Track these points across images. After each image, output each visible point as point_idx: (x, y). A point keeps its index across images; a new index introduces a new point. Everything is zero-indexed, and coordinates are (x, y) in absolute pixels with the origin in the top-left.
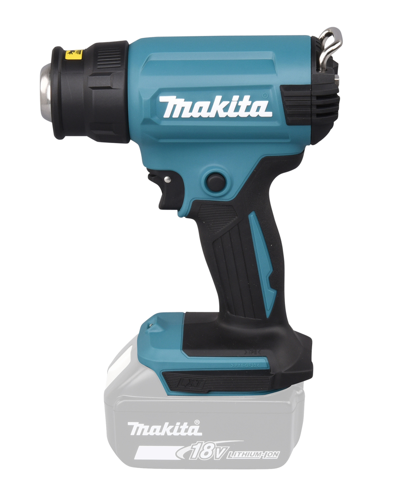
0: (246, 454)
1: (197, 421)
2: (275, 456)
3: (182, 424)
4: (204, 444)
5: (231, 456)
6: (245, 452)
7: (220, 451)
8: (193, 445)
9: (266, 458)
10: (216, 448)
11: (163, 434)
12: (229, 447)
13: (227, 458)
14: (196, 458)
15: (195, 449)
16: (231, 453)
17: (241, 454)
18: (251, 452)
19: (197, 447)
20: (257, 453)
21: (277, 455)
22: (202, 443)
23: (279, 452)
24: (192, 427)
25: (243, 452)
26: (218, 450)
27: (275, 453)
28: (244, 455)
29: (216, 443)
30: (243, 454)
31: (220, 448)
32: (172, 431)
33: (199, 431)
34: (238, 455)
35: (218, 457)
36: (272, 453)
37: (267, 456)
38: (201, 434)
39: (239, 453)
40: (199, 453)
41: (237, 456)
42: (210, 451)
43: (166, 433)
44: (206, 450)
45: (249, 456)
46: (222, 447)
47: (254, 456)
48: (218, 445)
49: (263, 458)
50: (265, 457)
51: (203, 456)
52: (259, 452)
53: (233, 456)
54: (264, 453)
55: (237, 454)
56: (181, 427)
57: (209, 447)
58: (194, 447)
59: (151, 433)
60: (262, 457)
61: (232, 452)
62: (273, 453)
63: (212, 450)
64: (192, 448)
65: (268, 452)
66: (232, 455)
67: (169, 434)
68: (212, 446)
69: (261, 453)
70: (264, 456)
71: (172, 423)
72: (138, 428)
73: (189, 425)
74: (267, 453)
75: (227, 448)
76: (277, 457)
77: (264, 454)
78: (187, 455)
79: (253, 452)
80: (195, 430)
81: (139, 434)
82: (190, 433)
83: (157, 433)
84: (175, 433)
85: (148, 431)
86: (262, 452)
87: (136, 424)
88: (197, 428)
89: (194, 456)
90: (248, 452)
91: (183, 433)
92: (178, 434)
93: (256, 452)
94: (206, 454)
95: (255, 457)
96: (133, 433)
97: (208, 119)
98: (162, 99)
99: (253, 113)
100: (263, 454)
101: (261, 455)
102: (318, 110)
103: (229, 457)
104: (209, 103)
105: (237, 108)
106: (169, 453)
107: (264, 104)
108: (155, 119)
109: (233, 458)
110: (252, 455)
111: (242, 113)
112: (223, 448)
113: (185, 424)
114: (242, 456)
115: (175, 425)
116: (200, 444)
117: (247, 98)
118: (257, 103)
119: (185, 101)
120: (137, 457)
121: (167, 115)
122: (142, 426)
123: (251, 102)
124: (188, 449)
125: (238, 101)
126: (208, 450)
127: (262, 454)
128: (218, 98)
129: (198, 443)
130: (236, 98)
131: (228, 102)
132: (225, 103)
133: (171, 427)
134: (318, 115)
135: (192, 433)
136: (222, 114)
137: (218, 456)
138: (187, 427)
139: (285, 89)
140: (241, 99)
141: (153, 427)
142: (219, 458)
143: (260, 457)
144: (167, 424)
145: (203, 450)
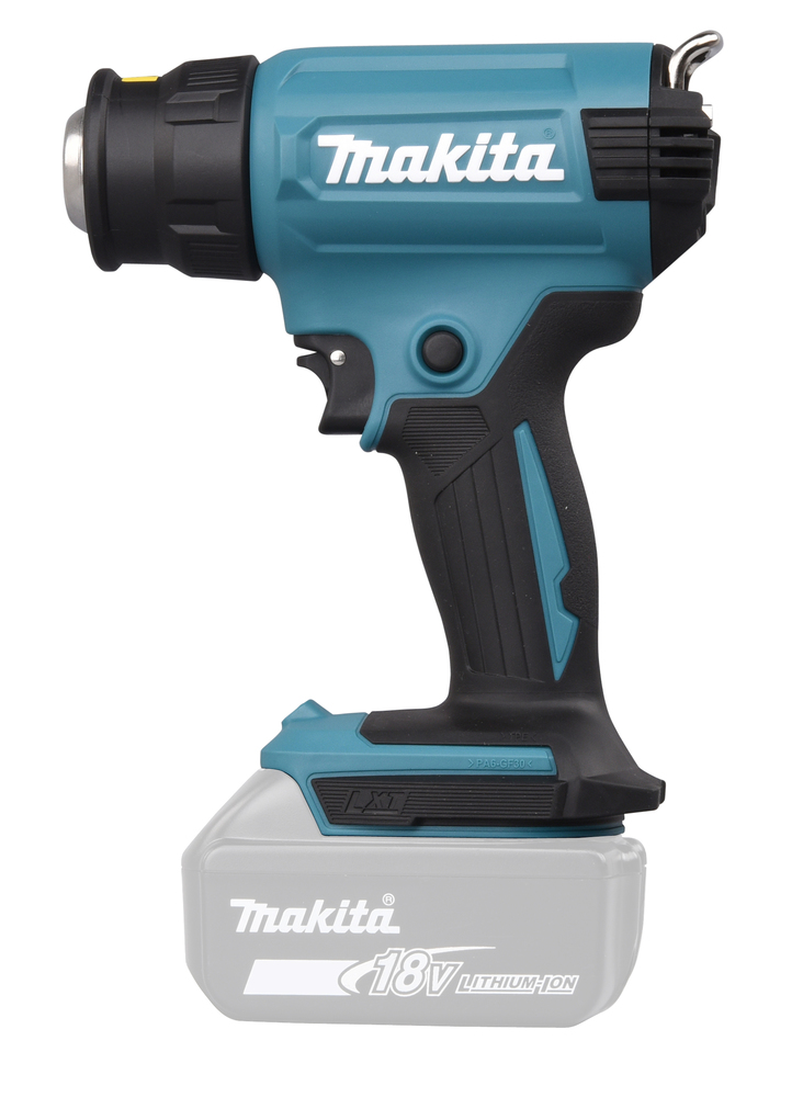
0: (500, 983)
1: (389, 898)
2: (567, 987)
3: (353, 905)
4: (403, 955)
5: (465, 987)
6: (499, 977)
7: (441, 973)
8: (379, 958)
9: (546, 993)
10: (433, 966)
11: (309, 929)
12: (461, 963)
13: (457, 992)
14: (384, 991)
15: (382, 967)
16: (465, 978)
17: (489, 982)
18: (511, 976)
19: (388, 963)
20: (527, 979)
21: (571, 986)
22: (399, 953)
23: (578, 977)
24: (376, 912)
25: (492, 976)
26: (436, 969)
27: (568, 980)
28: (496, 985)
29: (431, 952)
30: (495, 981)
31: (440, 966)
32: (330, 921)
33: (392, 923)
34: (483, 985)
35: (435, 988)
36: (561, 979)
37: (549, 988)
38: (396, 930)
39: (485, 979)
40: (393, 979)
41: (479, 986)
42: (417, 972)
43: (317, 927)
44: (408, 970)
45: (508, 988)
46: (444, 964)
47: (519, 988)
48: (437, 957)
49: (540, 993)
50: (544, 990)
51: (401, 986)
52: (531, 977)
53: (471, 987)
54: (541, 978)
55: (480, 981)
56: (352, 912)
57: (415, 964)
58: (381, 962)
59: (284, 928)
60: (537, 989)
61: (468, 976)
62: (564, 979)
63: (423, 971)
64: (376, 966)
65: (552, 977)
66: (469, 984)
67: (325, 929)
68: (423, 960)
69: (534, 979)
70: (541, 986)
71: (332, 902)
72: (254, 914)
73: (371, 907)
74: (548, 979)
75: (456, 966)
76: (573, 990)
77: (543, 981)
78: (365, 982)
79: (517, 977)
80: (382, 920)
81: (254, 929)
82: (371, 928)
83: (298, 928)
84: (339, 928)
85: (277, 922)
86: (538, 976)
87: (248, 905)
88: (388, 914)
89: (381, 987)
90: (505, 976)
91: (355, 928)
92: (344, 930)
93: (524, 976)
94: (409, 980)
95: (522, 990)
96: (241, 928)
97: (424, 186)
98: (324, 140)
99: (522, 173)
100: (539, 983)
101: (536, 985)
102: (662, 158)
103: (462, 989)
104: (425, 149)
105: (487, 162)
106: (322, 977)
107: (545, 151)
108: (308, 184)
109: (469, 992)
110: (515, 984)
111: (499, 173)
112: (448, 965)
113: (362, 903)
114: (492, 986)
115: (338, 907)
116: (394, 956)
117: (508, 138)
118: (529, 150)
119: (373, 145)
120: (251, 988)
121: (333, 177)
122: (262, 909)
123: (517, 146)
124: (368, 967)
125: (489, 145)
126: (413, 970)
127: (537, 981)
128: (446, 139)
129: (391, 952)
130: (484, 138)
131: (469, 147)
132: (461, 150)
133: (329, 911)
134: (665, 172)
135: (377, 928)
136: (454, 176)
137: (436, 986)
138: (366, 912)
139: (587, 114)
140: (495, 140)
141: (288, 912)
142: (437, 992)
143: (533, 990)
144: (319, 903)
145: (402, 970)
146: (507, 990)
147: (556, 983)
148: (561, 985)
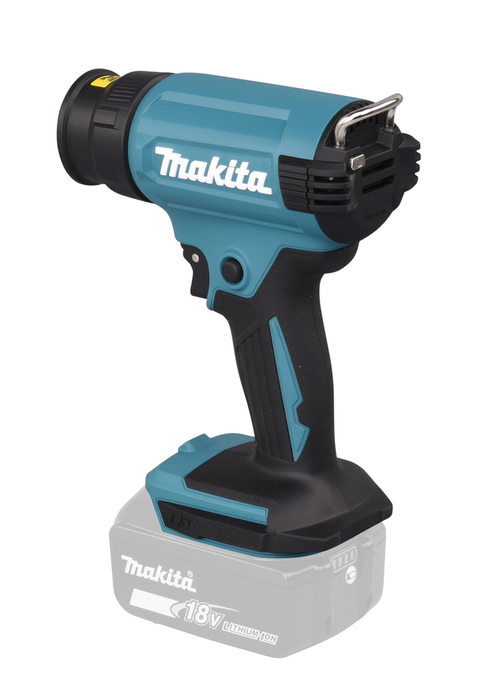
0: (242, 630)
1: (190, 573)
2: (273, 641)
3: (174, 572)
4: (198, 604)
5: (227, 628)
6: (241, 627)
7: (216, 618)
8: (187, 603)
9: (263, 641)
10: (212, 613)
11: (156, 579)
12: (224, 615)
13: (223, 629)
14: (191, 621)
15: (189, 608)
17: (237, 628)
18: (247, 628)
19: (192, 606)
21: (274, 640)
22: (196, 602)
23: (277, 637)
24: (185, 579)
25: (238, 626)
26: (213, 615)
27: (273, 637)
28: (240, 631)
29: (211, 606)
30: (239, 629)
31: (215, 614)
32: (165, 578)
33: (192, 586)
34: (234, 629)
37: (264, 638)
38: (194, 590)
39: (236, 626)
40: (194, 614)
41: (232, 629)
42: (204, 614)
43: (159, 579)
44: (201, 613)
45: (246, 633)
46: (217, 614)
48: (213, 609)
49: (260, 640)
50: (262, 639)
51: (197, 619)
52: (256, 631)
53: (229, 629)
54: (261, 633)
55: (233, 627)
56: (174, 576)
57: (203, 610)
58: (188, 605)
59: (145, 576)
60: (259, 638)
61: (227, 623)
62: (270, 636)
63: (207, 615)
64: (186, 606)
65: (265, 634)
67: (163, 581)
68: (207, 609)
69: (257, 633)
70: (261, 637)
71: (165, 569)
72: (132, 565)
73: (182, 575)
74: (263, 634)
75: (221, 616)
76: (275, 642)
78: (182, 613)
79: (250, 629)
80: (187, 584)
81: (133, 573)
82: (183, 586)
83: (151, 577)
84: (169, 582)
85: (142, 572)
86: (259, 631)
87: (129, 560)
88: (190, 581)
89: (189, 618)
90: (244, 627)
91: (176, 585)
92: (171, 584)
93: (253, 630)
94: (201, 617)
95: (251, 636)
96: (127, 571)
97: (205, 184)
98: (159, 150)
99: (251, 187)
100: (260, 635)
102: (315, 195)
103: (225, 628)
104: (206, 164)
105: (234, 177)
106: (162, 605)
107: (262, 176)
108: (151, 175)
109: (229, 631)
110: (249, 632)
111: (240, 185)
112: (218, 615)
113: (178, 573)
115: (168, 571)
116: (194, 603)
117: (245, 165)
118: (255, 174)
119: (181, 157)
120: (134, 602)
121: (163, 172)
122: (135, 564)
123: (249, 171)
124: (182, 606)
125: (236, 168)
126: (202, 613)
127: (259, 633)
128: (215, 160)
129: (193, 601)
130: (233, 163)
131: (225, 167)
132: (222, 168)
133: (164, 573)
134: (317, 202)
135: (186, 587)
136: (220, 182)
137: (213, 624)
138: (180, 577)
139: (284, 160)
140: (238, 166)
141: (146, 568)
142: (214, 627)
143: (257, 637)
144: (159, 568)
145: (198, 612)
146: (245, 634)
147: (267, 637)
148: (270, 639)
